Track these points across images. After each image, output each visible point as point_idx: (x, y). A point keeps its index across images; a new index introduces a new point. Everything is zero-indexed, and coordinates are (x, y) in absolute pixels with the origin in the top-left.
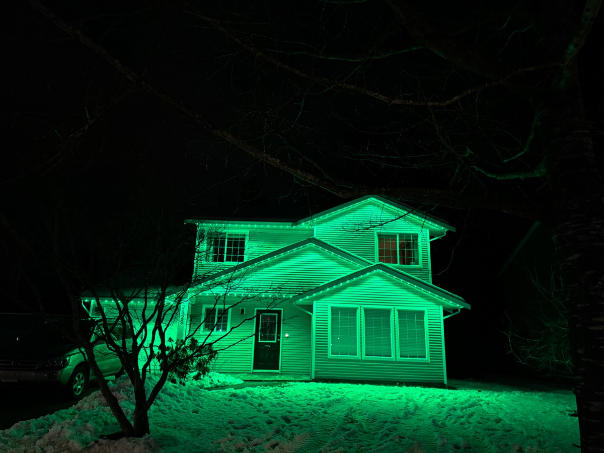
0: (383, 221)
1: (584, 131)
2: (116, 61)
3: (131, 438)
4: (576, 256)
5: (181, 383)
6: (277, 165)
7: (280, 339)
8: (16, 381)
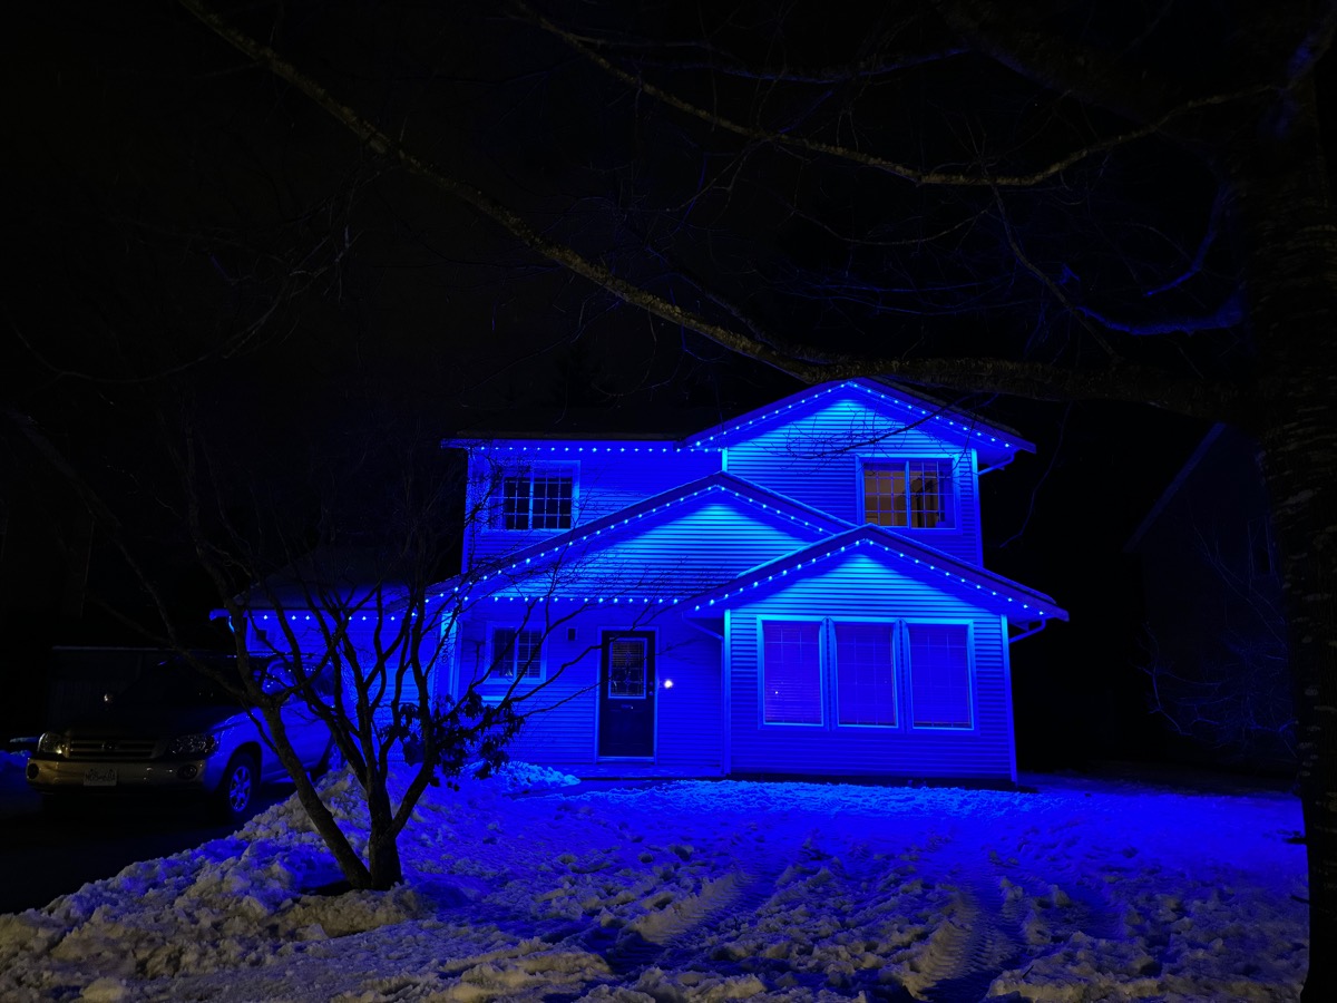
0: (877, 434)
1: (1327, 227)
2: (346, 110)
3: (366, 891)
4: (1305, 495)
5: (449, 785)
6: (674, 318)
7: (653, 691)
8: (114, 783)
